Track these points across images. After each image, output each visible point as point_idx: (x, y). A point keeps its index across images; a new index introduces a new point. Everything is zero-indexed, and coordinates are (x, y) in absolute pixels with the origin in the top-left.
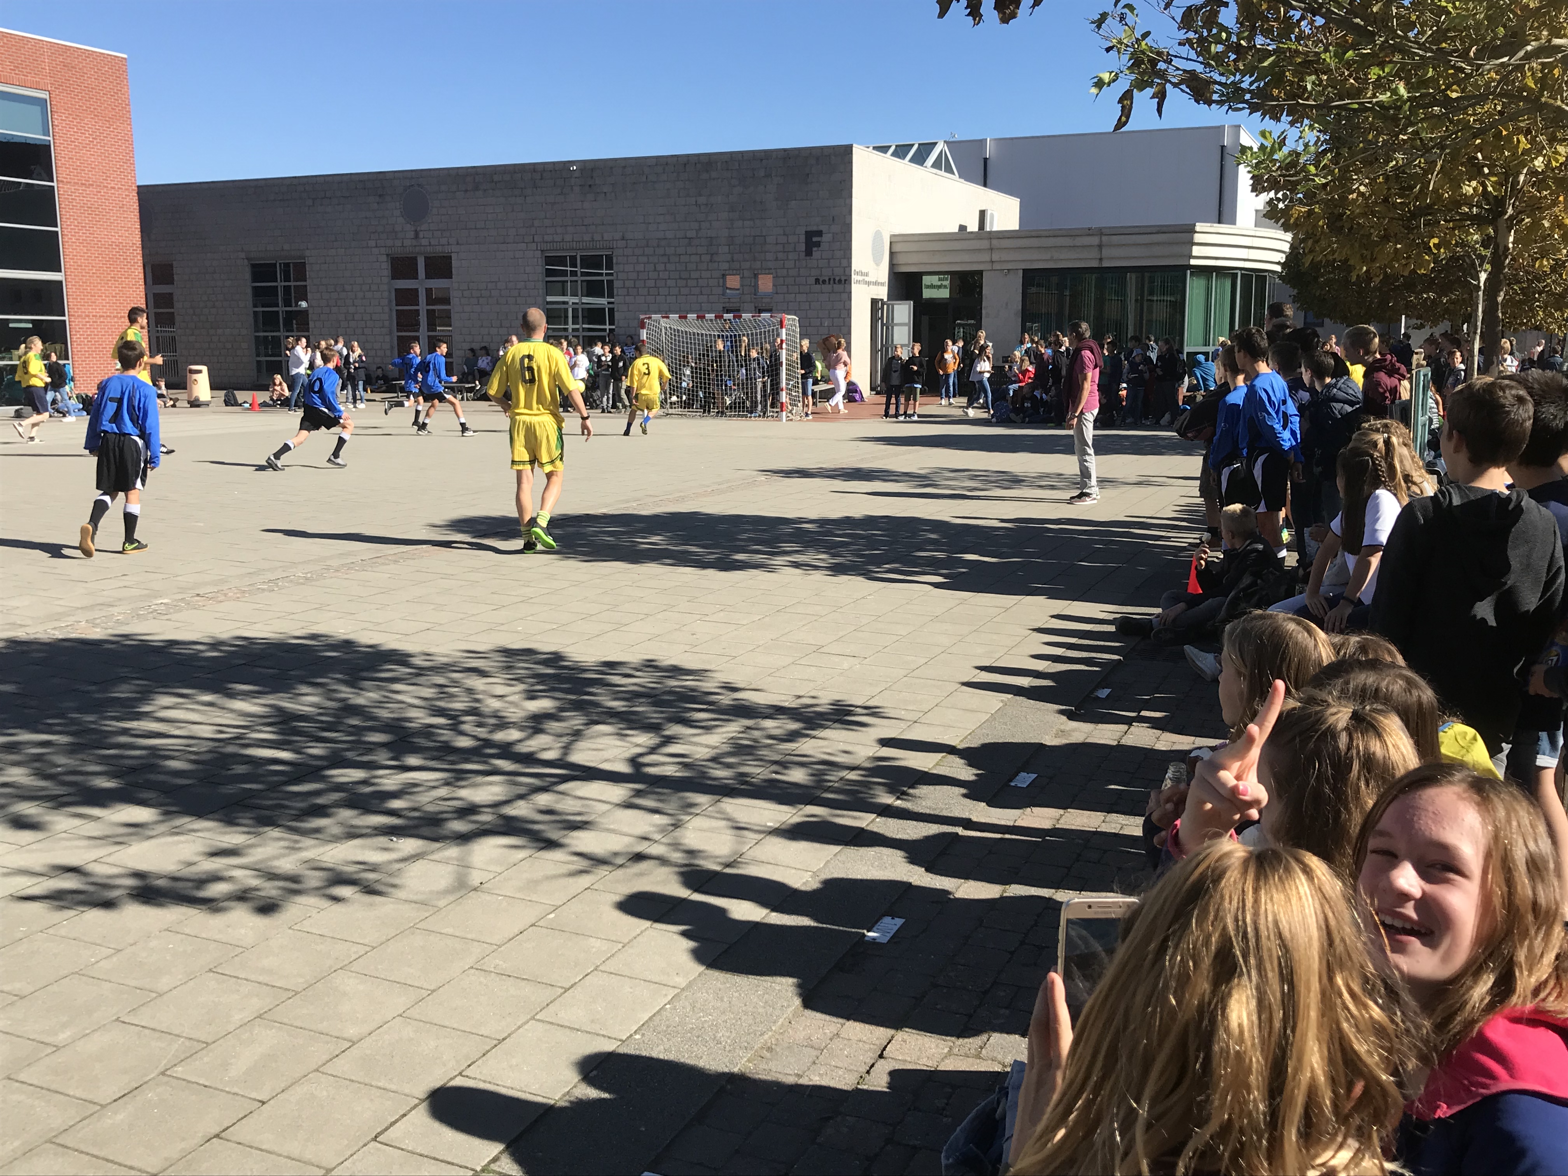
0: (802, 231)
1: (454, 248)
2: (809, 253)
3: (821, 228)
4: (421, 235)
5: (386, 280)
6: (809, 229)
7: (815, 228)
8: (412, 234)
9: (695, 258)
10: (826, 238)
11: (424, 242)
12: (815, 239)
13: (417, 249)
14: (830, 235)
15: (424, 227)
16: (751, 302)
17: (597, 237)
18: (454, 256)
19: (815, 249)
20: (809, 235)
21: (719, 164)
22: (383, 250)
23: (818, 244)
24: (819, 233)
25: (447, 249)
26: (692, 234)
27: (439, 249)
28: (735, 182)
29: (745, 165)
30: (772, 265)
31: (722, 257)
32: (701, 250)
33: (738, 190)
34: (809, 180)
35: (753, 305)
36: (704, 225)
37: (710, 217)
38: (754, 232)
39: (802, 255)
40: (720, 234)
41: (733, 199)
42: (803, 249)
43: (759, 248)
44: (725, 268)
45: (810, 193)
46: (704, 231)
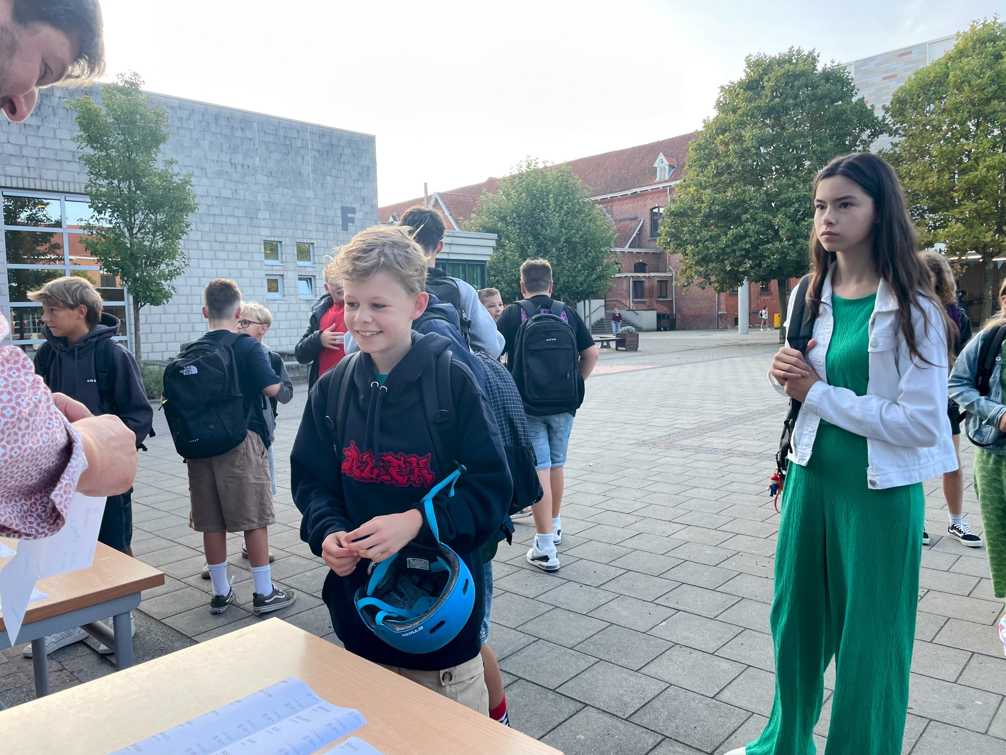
0: (338, 206)
2: (345, 227)
3: (355, 205)
6: (344, 205)
7: (349, 205)
9: (230, 221)
10: (358, 215)
12: (349, 215)
14: (362, 213)
16: (294, 270)
19: (350, 224)
20: (345, 210)
21: (255, 125)
23: (352, 220)
24: (353, 211)
26: (226, 193)
28: (273, 147)
29: (281, 133)
30: (313, 235)
31: (263, 223)
32: (238, 213)
33: (276, 156)
34: (342, 160)
35: (296, 273)
36: (240, 186)
37: (247, 179)
38: (294, 201)
39: (339, 229)
40: (259, 197)
41: (271, 164)
42: (340, 223)
43: (299, 218)
44: (265, 233)
45: (343, 173)
46: (242, 193)
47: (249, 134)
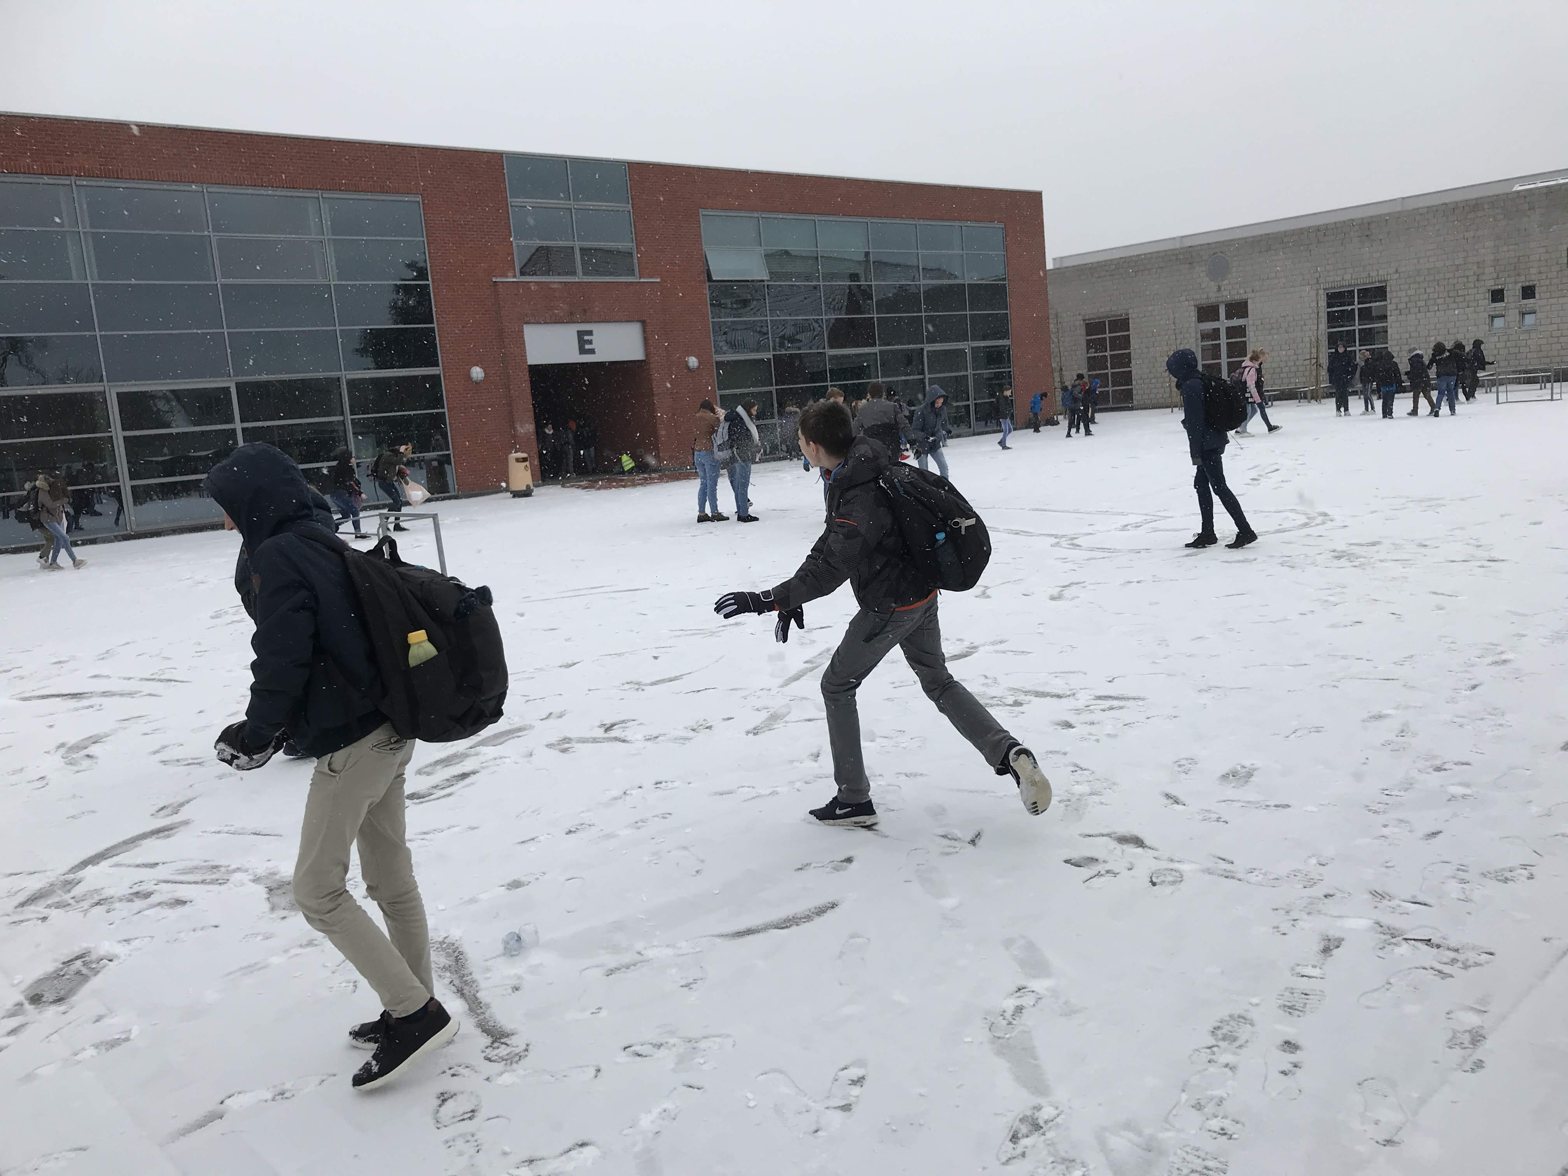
0: (1563, 248)
1: (1250, 295)
4: (1223, 289)
5: (1193, 325)
8: (1215, 289)
11: (1225, 293)
13: (1220, 300)
15: (1225, 282)
16: (1516, 308)
17: (1374, 274)
18: (1249, 301)
22: (1192, 303)
25: (1244, 297)
27: (1237, 297)
28: (1501, 217)
30: (1538, 277)
31: (1488, 277)
32: (1468, 273)
33: (1503, 223)
35: (1518, 311)
36: (1471, 254)
37: (1477, 246)
38: (1518, 254)
39: (1565, 267)
40: (1486, 258)
41: (1498, 230)
42: (1565, 261)
43: (1523, 266)
44: (1491, 285)
46: (1471, 258)
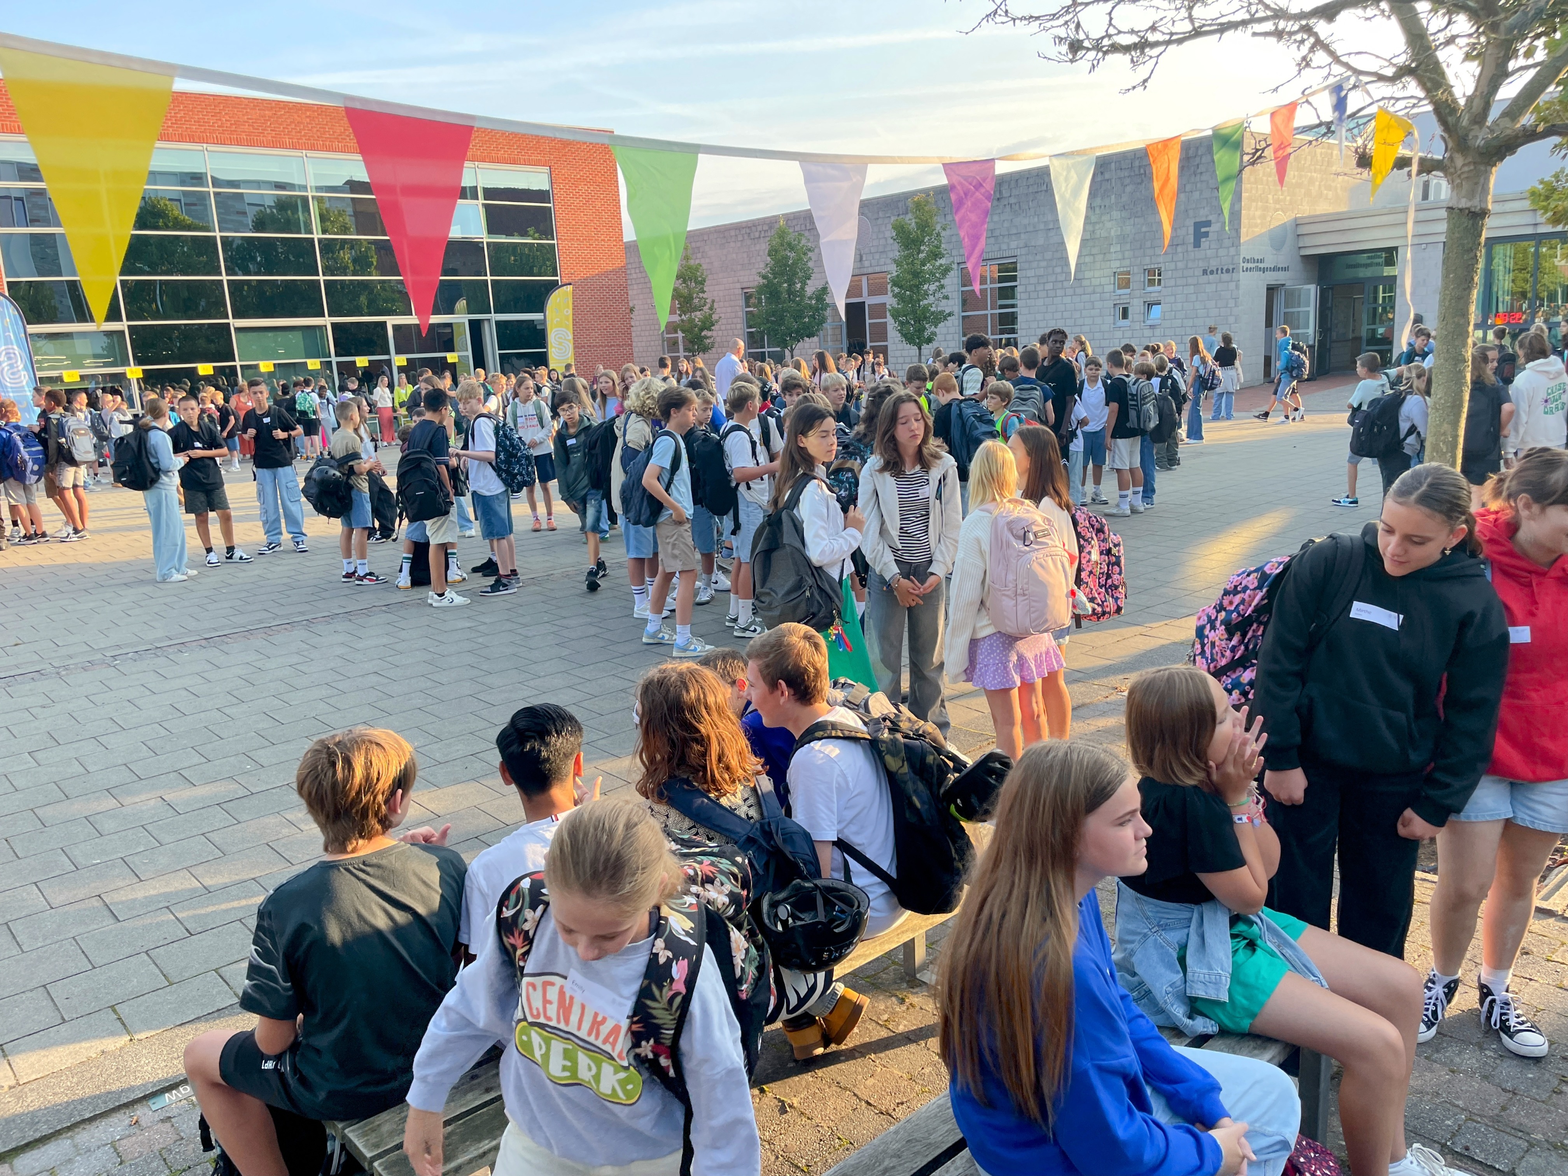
0: (1190, 223)
1: (889, 267)
2: (1197, 244)
3: (1209, 218)
4: (864, 258)
6: (1198, 220)
7: (1204, 219)
8: (858, 258)
10: (1214, 228)
11: (866, 264)
12: (1203, 230)
14: (1218, 225)
15: (867, 250)
16: (1141, 297)
17: (1004, 247)
18: (889, 275)
19: (1203, 240)
20: (1198, 226)
21: (1113, 165)
23: (1206, 234)
24: (1208, 224)
25: (884, 269)
26: (1087, 236)
27: (878, 269)
28: (1127, 181)
29: (1137, 163)
30: (1161, 259)
31: (1114, 256)
32: (1094, 251)
33: (1129, 189)
34: (1199, 171)
35: (1142, 300)
36: (1097, 226)
37: (1103, 218)
38: (1144, 229)
39: (1191, 247)
40: (1113, 233)
41: (1125, 198)
42: (1192, 240)
43: (1148, 244)
44: (1117, 266)
45: (1199, 185)
46: (1098, 232)
47: (1107, 176)
